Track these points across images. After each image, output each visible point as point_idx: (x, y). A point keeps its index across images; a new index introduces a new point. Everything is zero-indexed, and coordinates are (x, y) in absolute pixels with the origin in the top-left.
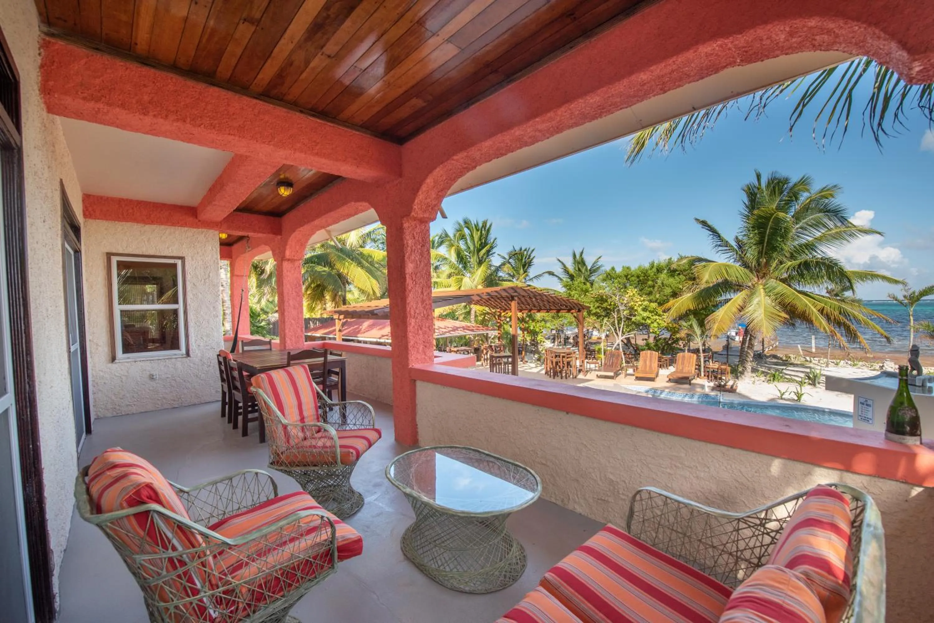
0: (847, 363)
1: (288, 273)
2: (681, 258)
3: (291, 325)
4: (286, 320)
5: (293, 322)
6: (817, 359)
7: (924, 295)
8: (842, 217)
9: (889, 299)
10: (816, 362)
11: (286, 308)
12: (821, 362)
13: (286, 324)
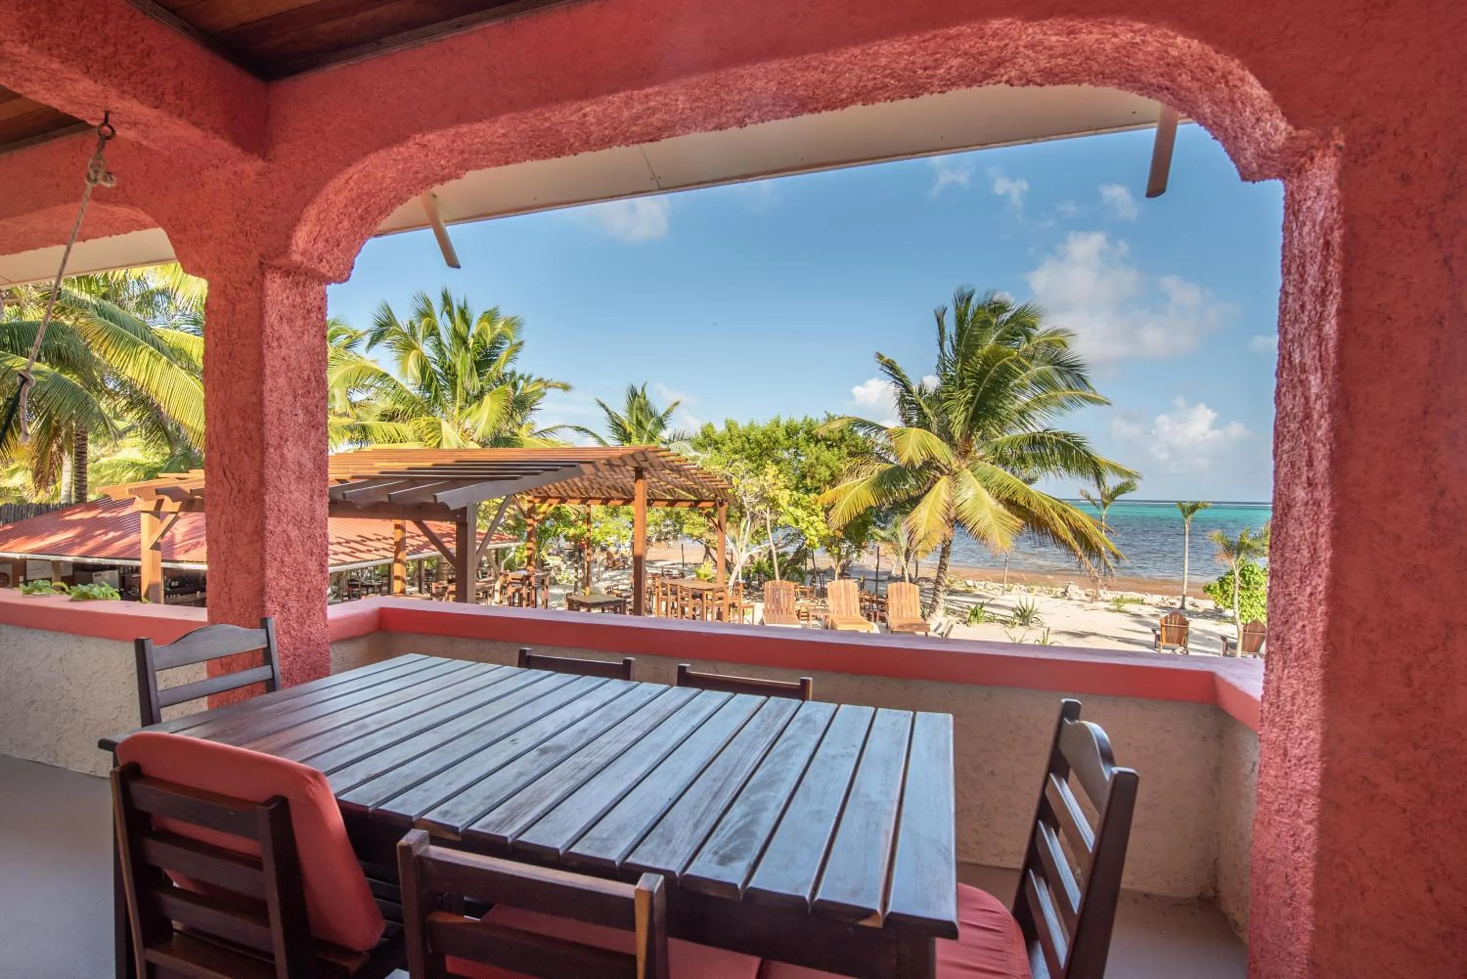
0: (1020, 589)
1: (285, 330)
2: (830, 419)
3: (287, 544)
4: (270, 524)
5: (294, 533)
6: (983, 583)
7: (1120, 494)
8: (1079, 375)
9: (1081, 497)
10: (982, 588)
11: (270, 473)
12: (988, 587)
13: (270, 542)
